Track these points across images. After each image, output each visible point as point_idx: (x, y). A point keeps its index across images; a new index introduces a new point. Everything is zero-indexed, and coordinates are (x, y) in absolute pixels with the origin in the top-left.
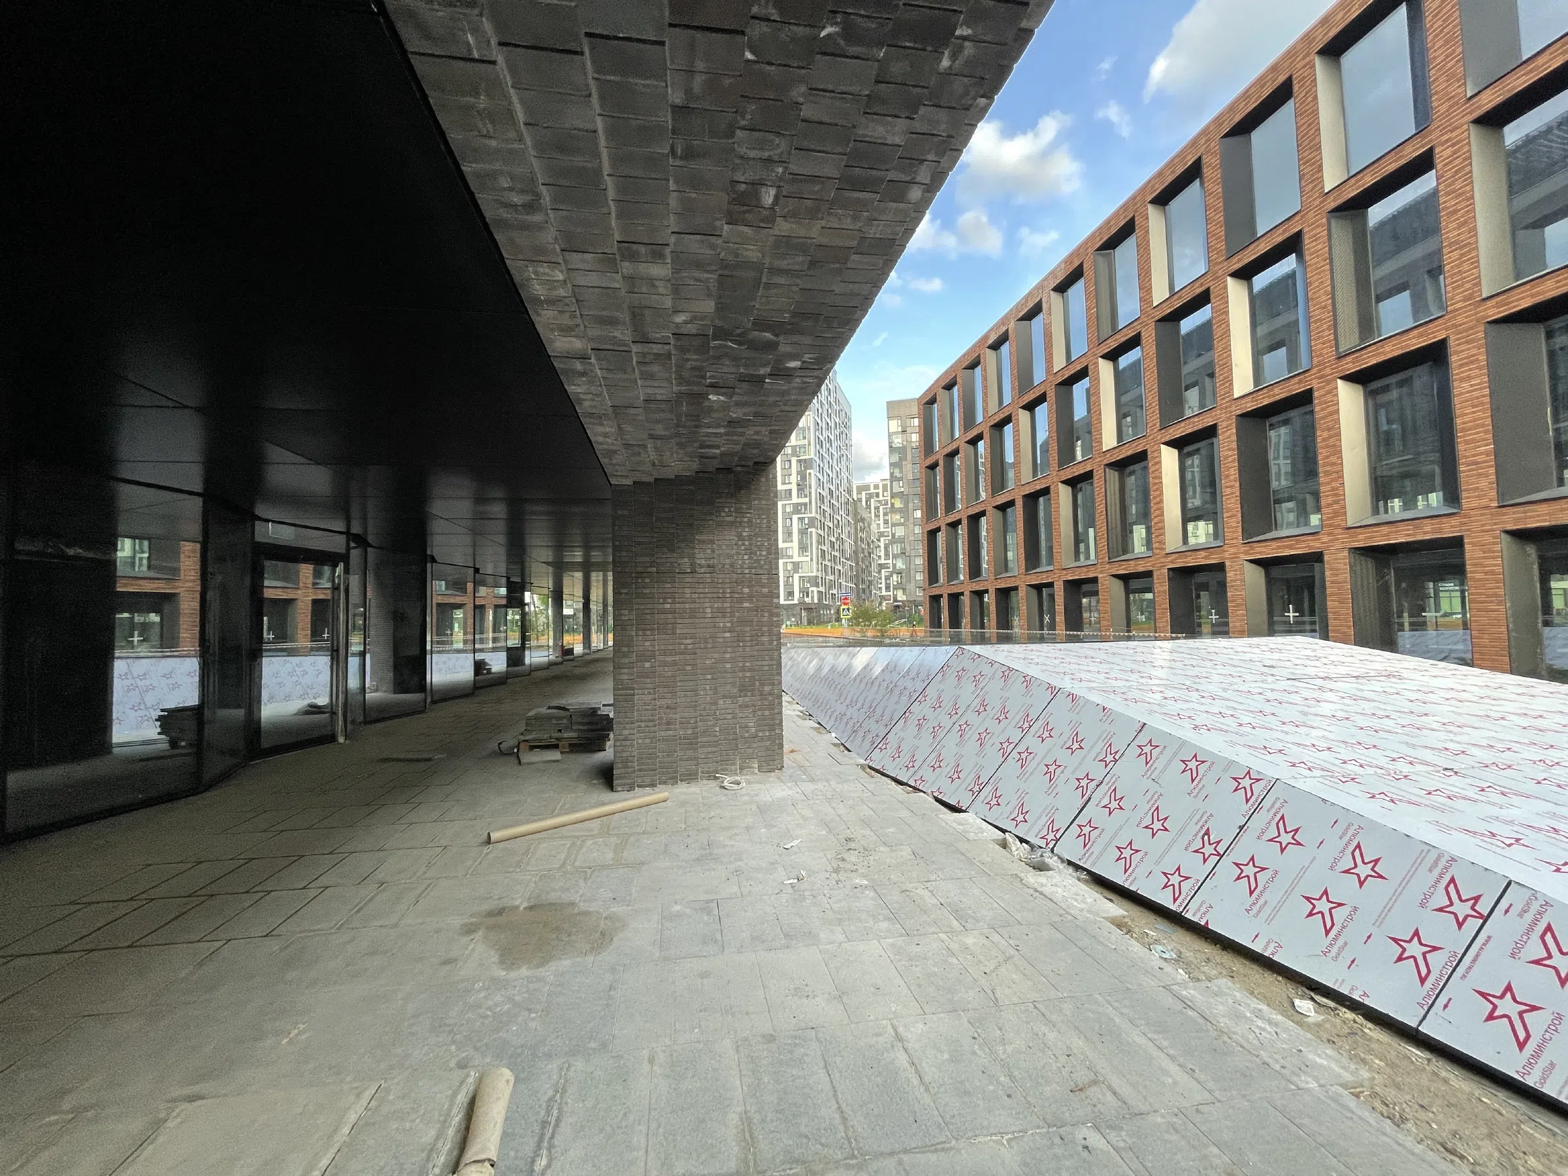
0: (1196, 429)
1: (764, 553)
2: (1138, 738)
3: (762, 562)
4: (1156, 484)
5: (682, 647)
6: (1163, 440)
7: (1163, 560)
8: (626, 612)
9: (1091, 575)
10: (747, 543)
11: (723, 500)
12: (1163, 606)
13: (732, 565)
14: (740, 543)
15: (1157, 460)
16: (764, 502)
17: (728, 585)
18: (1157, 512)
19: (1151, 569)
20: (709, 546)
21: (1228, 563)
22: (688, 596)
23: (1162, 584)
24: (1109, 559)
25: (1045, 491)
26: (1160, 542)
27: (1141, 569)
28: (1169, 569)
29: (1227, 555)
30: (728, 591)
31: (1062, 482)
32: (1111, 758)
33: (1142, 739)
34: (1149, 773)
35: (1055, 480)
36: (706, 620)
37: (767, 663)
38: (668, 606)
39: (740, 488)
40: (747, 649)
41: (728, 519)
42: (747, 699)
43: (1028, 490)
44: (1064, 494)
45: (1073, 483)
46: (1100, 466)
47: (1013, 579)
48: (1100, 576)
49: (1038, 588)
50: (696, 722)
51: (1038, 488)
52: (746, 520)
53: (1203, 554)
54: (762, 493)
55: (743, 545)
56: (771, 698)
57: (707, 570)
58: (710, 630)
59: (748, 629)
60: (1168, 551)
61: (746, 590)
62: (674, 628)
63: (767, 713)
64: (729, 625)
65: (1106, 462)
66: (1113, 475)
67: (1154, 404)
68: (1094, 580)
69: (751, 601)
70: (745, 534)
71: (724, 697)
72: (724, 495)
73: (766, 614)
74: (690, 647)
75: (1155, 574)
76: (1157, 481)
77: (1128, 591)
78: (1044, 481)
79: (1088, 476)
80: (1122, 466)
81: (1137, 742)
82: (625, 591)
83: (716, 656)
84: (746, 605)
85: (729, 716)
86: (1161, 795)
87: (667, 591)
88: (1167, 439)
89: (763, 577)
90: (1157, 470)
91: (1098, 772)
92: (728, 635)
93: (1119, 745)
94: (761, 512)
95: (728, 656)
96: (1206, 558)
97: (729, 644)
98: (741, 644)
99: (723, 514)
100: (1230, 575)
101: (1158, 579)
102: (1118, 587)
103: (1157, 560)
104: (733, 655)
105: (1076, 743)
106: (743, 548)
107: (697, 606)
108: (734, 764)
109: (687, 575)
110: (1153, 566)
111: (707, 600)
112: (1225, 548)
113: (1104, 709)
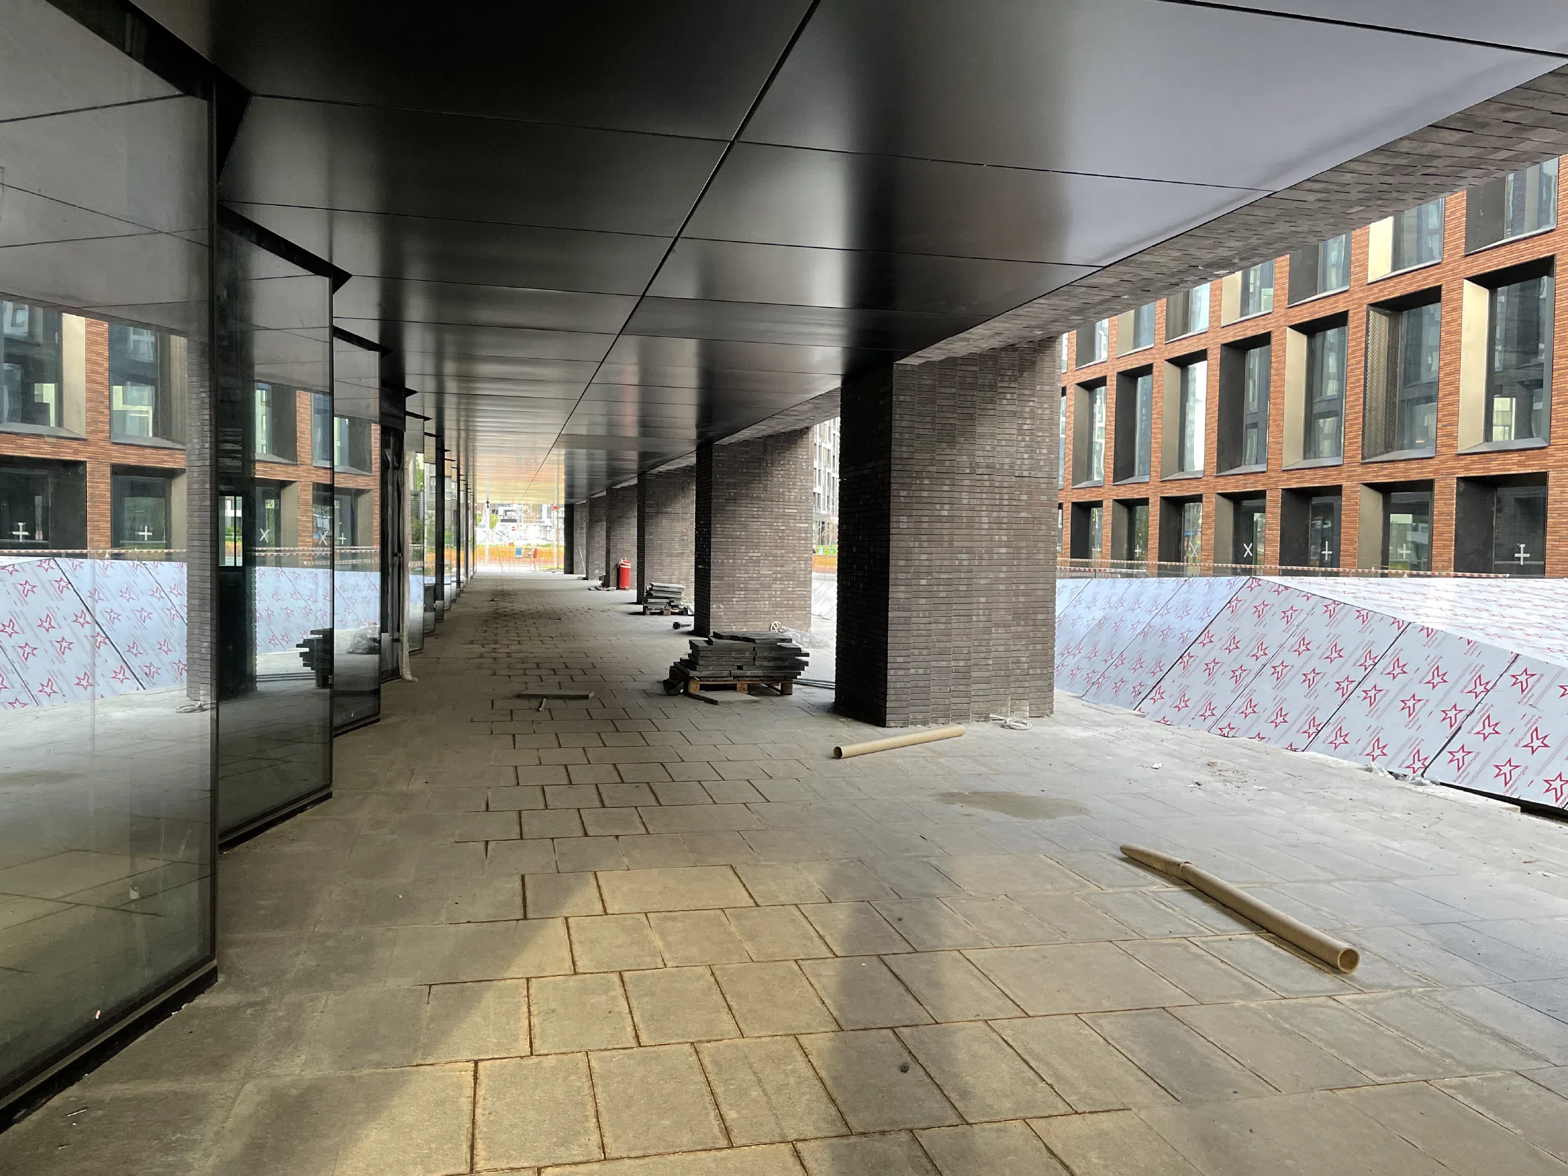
0: (1523, 260)
1: (1045, 451)
2: (1512, 668)
3: (1042, 463)
4: (1449, 343)
5: (957, 563)
6: (1471, 273)
7: (1450, 464)
8: (905, 519)
9: (1329, 482)
10: (1027, 438)
11: (1006, 384)
12: (1446, 536)
13: (1012, 465)
14: (1020, 438)
15: (1454, 305)
16: (1047, 388)
17: (1005, 491)
18: (1450, 388)
19: (1431, 476)
20: (989, 442)
21: (1551, 475)
22: (965, 501)
23: (1445, 503)
24: (1363, 458)
25: (1263, 340)
26: (1449, 436)
27: (1414, 476)
28: (1461, 480)
29: (1550, 462)
30: (1006, 497)
31: (1291, 327)
32: (1482, 687)
33: (1516, 669)
34: (1526, 699)
35: (1282, 323)
36: (983, 532)
37: (1042, 586)
38: (946, 513)
39: (1022, 371)
40: (1023, 569)
41: (1009, 408)
42: (1020, 629)
43: (1231, 336)
44: (1295, 346)
45: (1311, 329)
46: (1361, 305)
47: (1195, 483)
48: (1345, 484)
49: (1236, 499)
50: (969, 653)
51: (1250, 333)
52: (1027, 409)
53: (1515, 457)
54: (1045, 376)
55: (1023, 441)
56: (1044, 629)
57: (985, 471)
58: (984, 544)
59: (1023, 544)
60: (1459, 451)
61: (1024, 497)
62: (951, 541)
63: (1039, 647)
64: (1004, 538)
65: (1372, 300)
66: (1380, 322)
67: (1458, 214)
68: (1337, 490)
69: (1028, 510)
70: (1026, 427)
71: (997, 626)
72: (1006, 378)
73: (1043, 527)
74: (965, 563)
75: (1437, 486)
76: (1453, 338)
77: (1388, 509)
78: (1261, 322)
79: (1340, 320)
80: (1394, 307)
81: (1511, 672)
82: (905, 493)
83: (991, 575)
84: (1023, 515)
85: (1001, 648)
86: (1540, 717)
87: (945, 494)
88: (1476, 272)
89: (1042, 480)
90: (1454, 321)
91: (1468, 702)
92: (1003, 550)
93: (1488, 675)
94: (1043, 399)
95: (1002, 575)
96: (1520, 464)
97: (1004, 562)
98: (1015, 563)
99: (1005, 402)
100: (1553, 492)
101: (1441, 493)
102: (1372, 503)
103: (1443, 462)
104: (1009, 575)
105: (1438, 676)
106: (1023, 444)
107: (975, 514)
108: (1006, 705)
109: (966, 476)
110: (1435, 472)
111: (984, 508)
112: (1550, 450)
113: (1469, 643)
